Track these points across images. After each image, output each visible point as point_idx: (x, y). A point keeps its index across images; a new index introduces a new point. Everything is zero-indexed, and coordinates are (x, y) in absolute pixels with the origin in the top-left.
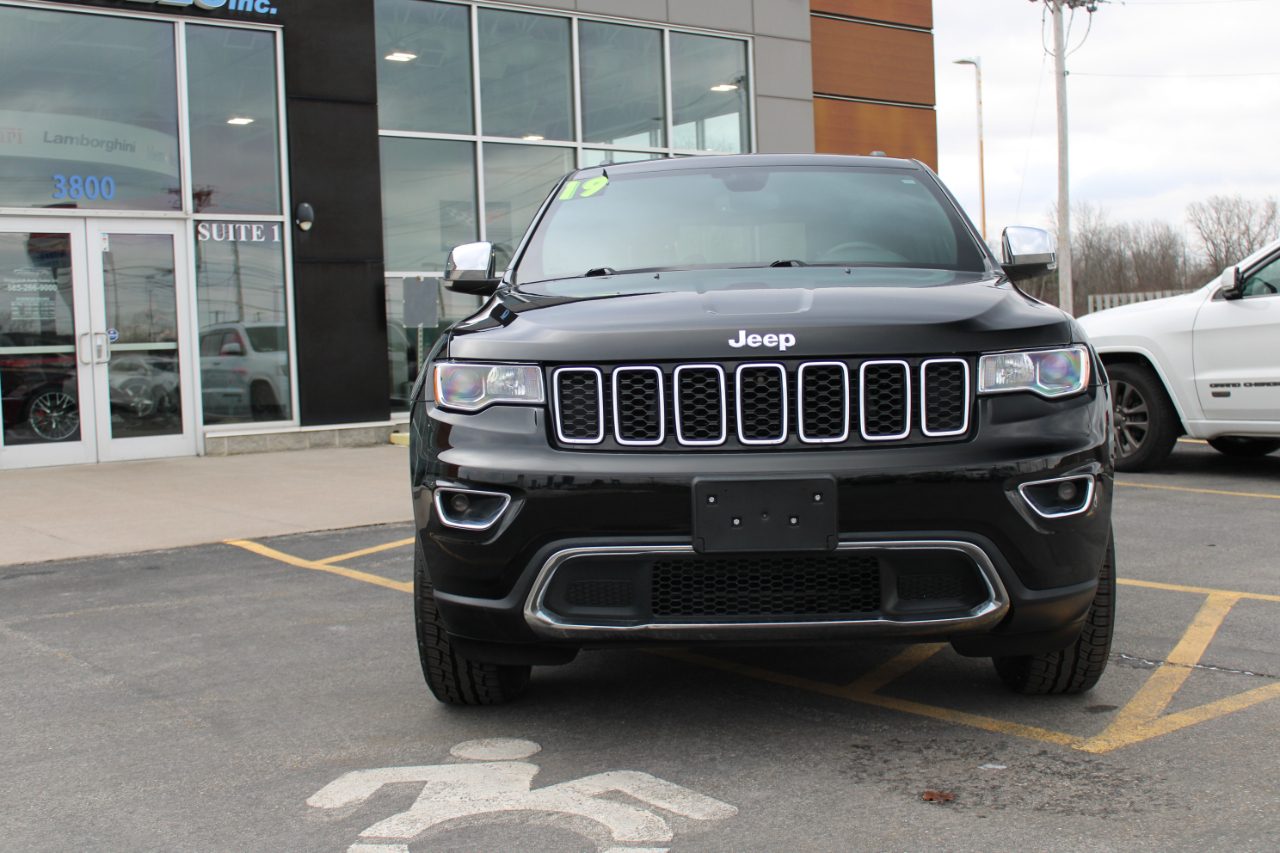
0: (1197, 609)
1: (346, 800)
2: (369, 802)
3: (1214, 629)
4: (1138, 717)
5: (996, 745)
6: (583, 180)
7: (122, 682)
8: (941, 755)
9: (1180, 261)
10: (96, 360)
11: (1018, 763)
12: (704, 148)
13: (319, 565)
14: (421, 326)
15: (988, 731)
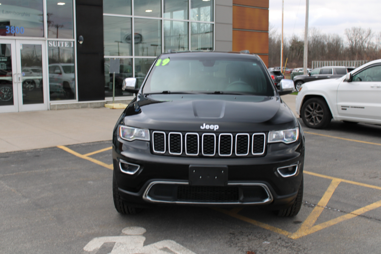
0: (328, 185)
1: (94, 248)
2: (100, 249)
3: (332, 193)
4: (307, 226)
5: (268, 235)
6: (163, 59)
7: (31, 202)
8: (253, 238)
9: (341, 46)
10: (18, 81)
11: (273, 242)
12: (200, 20)
13: (85, 157)
14: (114, 73)
15: (266, 229)
